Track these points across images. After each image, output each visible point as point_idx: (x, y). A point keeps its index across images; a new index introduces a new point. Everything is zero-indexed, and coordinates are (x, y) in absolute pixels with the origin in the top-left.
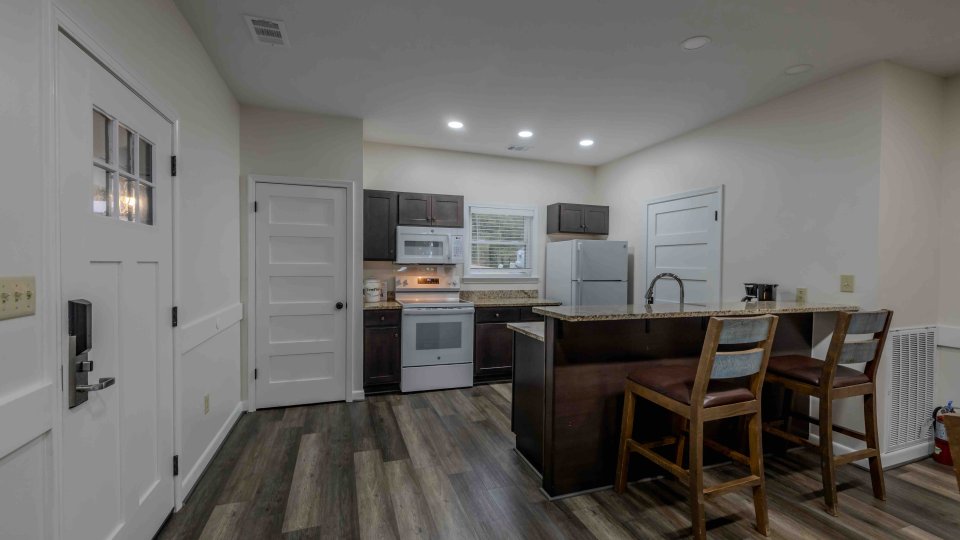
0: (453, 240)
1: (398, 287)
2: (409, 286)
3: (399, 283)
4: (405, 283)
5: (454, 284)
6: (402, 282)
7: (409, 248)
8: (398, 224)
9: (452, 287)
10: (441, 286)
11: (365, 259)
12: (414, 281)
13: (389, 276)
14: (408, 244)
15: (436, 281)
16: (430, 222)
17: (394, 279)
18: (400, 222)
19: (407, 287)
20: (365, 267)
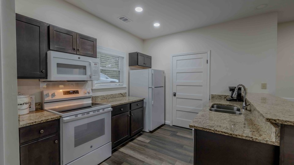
0: (93, 64)
1: (46, 99)
2: (57, 97)
3: (47, 95)
4: (53, 95)
5: (89, 93)
6: (50, 94)
7: (60, 69)
8: (49, 49)
9: (87, 95)
10: (81, 94)
11: (19, 78)
12: (59, 93)
13: (38, 91)
14: (59, 65)
15: (77, 92)
16: (75, 51)
17: (42, 93)
18: (51, 48)
19: (54, 98)
20: (19, 85)
